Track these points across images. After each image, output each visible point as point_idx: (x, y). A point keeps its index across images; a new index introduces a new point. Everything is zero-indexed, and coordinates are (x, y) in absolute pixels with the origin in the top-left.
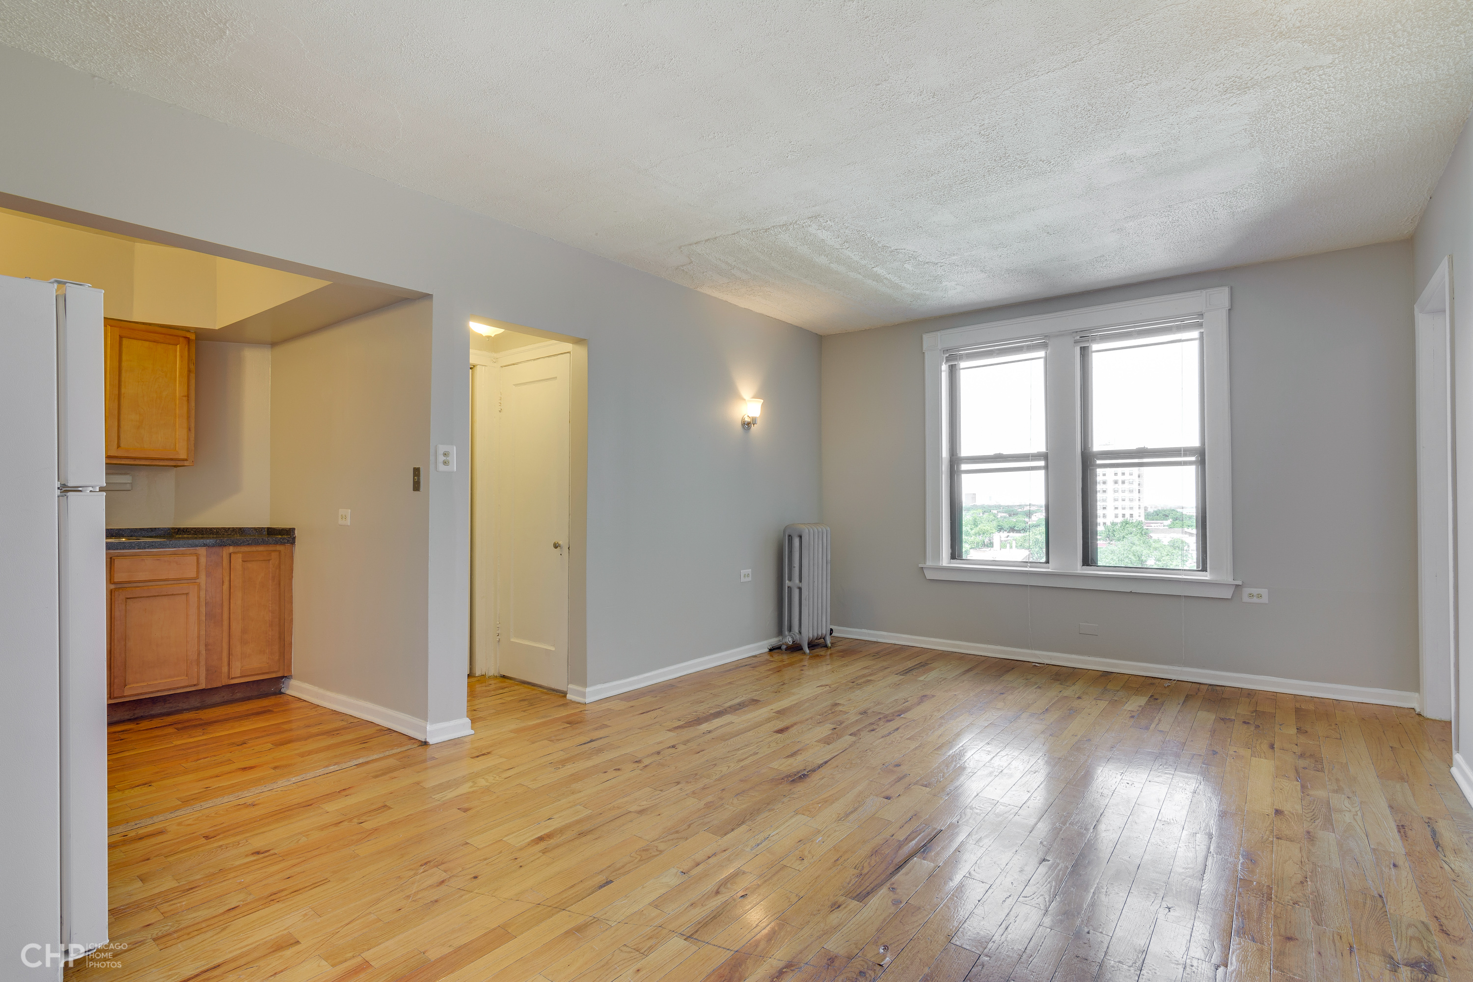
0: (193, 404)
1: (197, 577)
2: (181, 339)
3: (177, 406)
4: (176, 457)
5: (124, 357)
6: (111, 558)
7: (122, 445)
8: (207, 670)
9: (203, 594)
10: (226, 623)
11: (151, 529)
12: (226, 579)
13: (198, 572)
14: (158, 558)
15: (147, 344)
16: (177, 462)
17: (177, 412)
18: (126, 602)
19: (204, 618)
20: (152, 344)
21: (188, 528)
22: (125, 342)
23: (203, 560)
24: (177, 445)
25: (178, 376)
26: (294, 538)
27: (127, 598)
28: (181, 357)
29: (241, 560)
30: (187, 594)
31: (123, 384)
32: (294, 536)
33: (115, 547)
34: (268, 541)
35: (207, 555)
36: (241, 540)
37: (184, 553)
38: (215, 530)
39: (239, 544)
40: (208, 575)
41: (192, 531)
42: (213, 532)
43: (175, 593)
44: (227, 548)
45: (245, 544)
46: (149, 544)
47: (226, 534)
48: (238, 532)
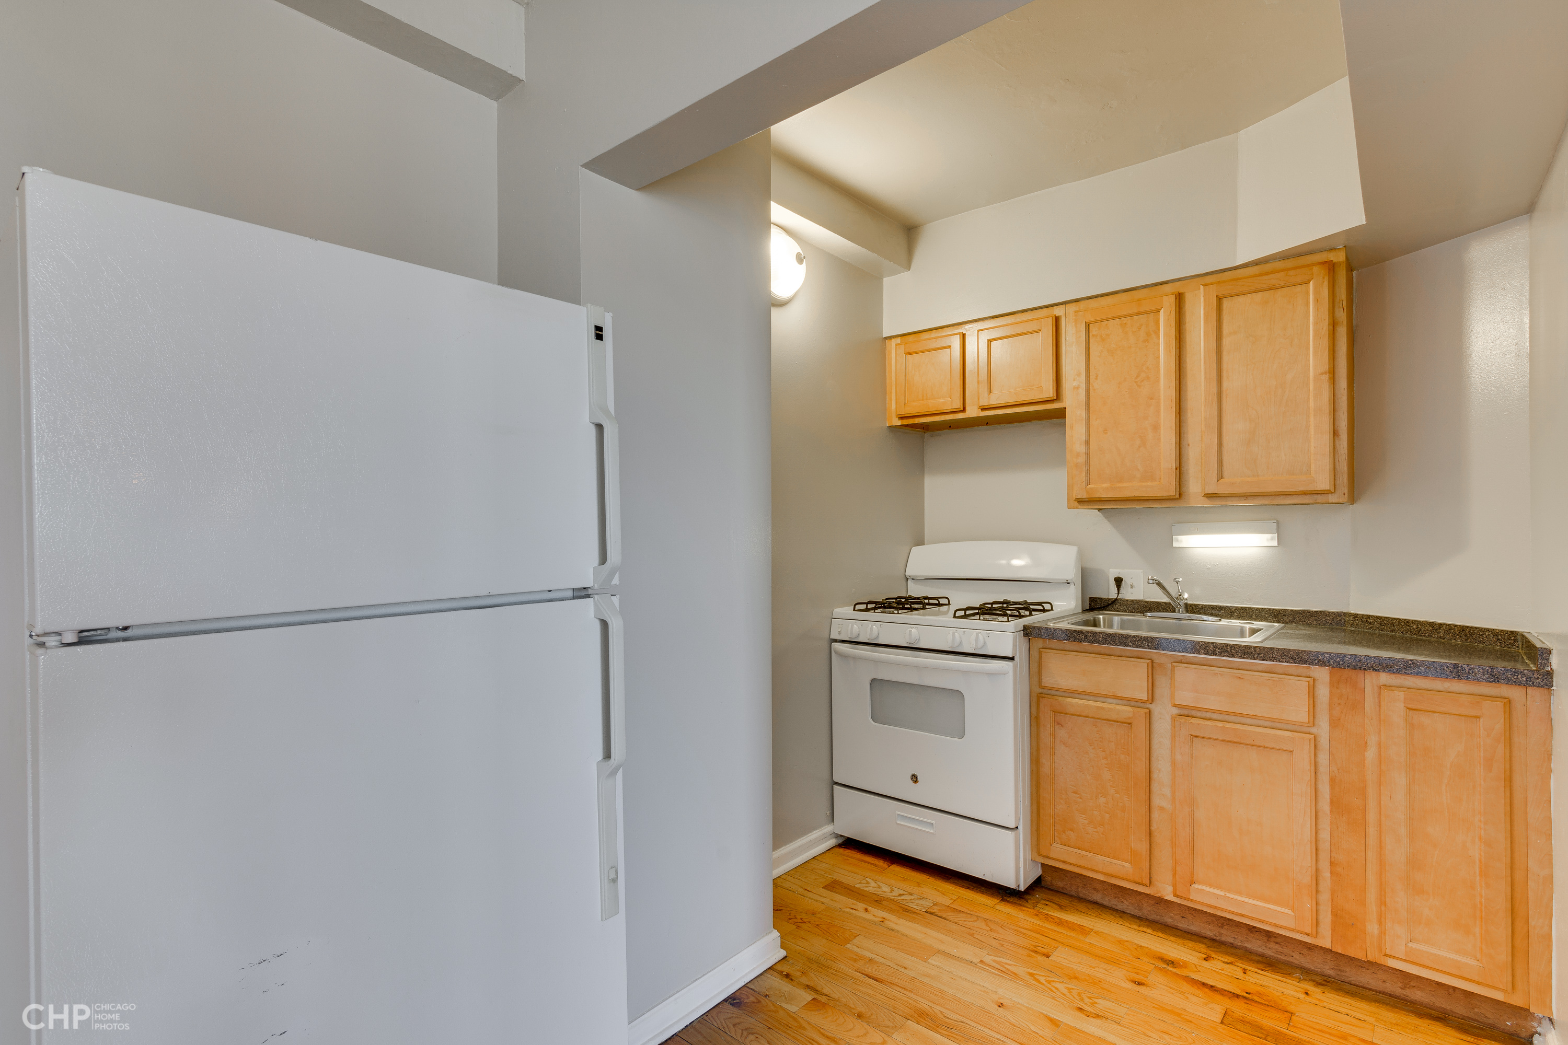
0: (1343, 384)
1: (1312, 724)
2: (1315, 269)
3: (1312, 394)
4: (1311, 488)
5: (1226, 330)
6: (1171, 663)
8: (1335, 914)
9: (1323, 758)
11: (1309, 612)
12: (1373, 738)
13: (1312, 713)
15: (1258, 297)
16: (1316, 496)
17: (1312, 404)
18: (1192, 742)
19: (1326, 808)
20: (1266, 294)
22: (1226, 304)
23: (1323, 692)
24: (1313, 466)
25: (1312, 339)
26: (1549, 675)
27: (1193, 736)
28: (1317, 301)
30: (1291, 752)
31: (1224, 374)
32: (1548, 669)
33: (1171, 646)
34: (1471, 672)
35: (1330, 684)
36: (1399, 662)
37: (1286, 673)
38: (1414, 627)
39: (1393, 670)
40: (1334, 723)
41: (1376, 623)
42: (1412, 628)
43: (1267, 745)
44: (1374, 673)
45: (1409, 672)
46: (1222, 649)
47: (1433, 636)
48: (1457, 637)
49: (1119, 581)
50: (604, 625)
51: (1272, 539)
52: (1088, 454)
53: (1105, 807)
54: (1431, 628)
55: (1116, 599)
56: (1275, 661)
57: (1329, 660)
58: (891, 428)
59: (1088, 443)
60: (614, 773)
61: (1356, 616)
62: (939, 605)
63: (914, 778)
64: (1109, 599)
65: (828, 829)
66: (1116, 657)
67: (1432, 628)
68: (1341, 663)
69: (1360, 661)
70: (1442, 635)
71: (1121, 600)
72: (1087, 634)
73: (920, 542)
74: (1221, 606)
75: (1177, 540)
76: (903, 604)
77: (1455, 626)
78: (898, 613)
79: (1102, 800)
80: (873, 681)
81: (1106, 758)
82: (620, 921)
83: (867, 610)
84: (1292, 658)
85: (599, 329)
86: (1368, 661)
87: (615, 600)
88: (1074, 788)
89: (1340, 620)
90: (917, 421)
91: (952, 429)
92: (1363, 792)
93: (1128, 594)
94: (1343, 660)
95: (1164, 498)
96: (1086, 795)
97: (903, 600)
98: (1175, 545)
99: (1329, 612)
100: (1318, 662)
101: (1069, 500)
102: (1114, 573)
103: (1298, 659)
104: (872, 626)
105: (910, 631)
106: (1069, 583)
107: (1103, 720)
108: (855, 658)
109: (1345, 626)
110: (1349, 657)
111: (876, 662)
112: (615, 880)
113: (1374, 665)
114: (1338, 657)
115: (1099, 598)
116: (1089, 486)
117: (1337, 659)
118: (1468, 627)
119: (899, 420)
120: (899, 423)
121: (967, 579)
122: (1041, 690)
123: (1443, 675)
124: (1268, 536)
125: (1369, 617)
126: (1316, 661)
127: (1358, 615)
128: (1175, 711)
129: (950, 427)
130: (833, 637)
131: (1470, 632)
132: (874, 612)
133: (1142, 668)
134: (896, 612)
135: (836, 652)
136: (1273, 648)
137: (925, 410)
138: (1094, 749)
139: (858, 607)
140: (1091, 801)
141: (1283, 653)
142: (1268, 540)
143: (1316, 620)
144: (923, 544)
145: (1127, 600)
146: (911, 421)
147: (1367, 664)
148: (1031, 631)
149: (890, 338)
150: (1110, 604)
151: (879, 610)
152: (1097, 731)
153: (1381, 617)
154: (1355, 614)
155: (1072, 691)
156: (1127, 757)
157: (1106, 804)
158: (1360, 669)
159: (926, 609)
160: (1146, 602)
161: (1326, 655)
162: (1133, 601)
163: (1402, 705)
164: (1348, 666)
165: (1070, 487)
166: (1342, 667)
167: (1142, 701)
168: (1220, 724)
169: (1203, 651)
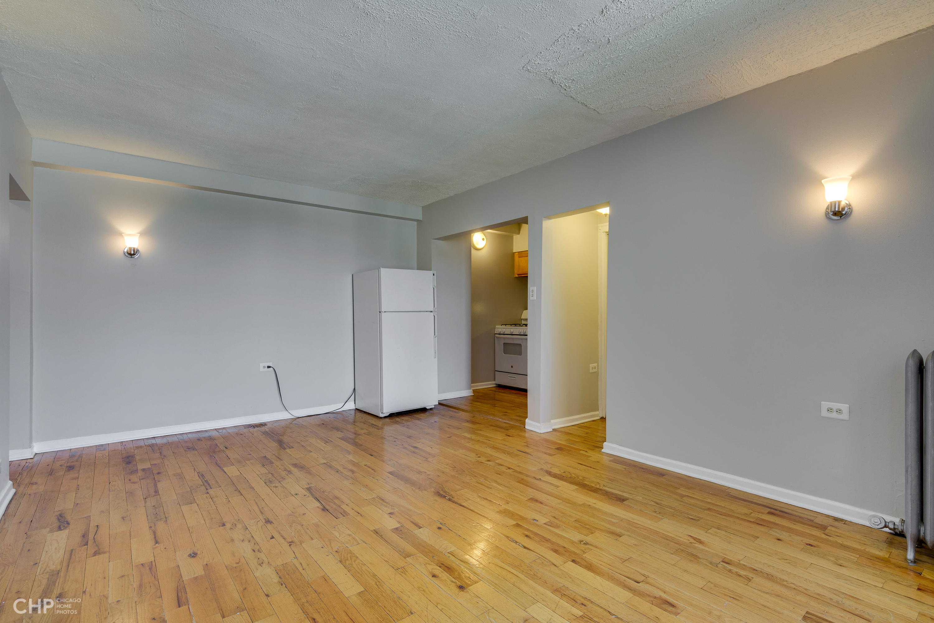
50: (434, 316)
58: (516, 277)
60: (436, 337)
63: (512, 367)
65: (494, 382)
73: (526, 309)
80: (504, 343)
82: (436, 359)
85: (434, 274)
87: (436, 313)
90: (523, 276)
104: (504, 330)
105: (511, 330)
108: (500, 338)
111: (504, 338)
112: (436, 353)
119: (517, 275)
130: (495, 333)
135: (496, 337)
137: (523, 273)
139: (502, 325)
146: (520, 276)
149: (515, 252)
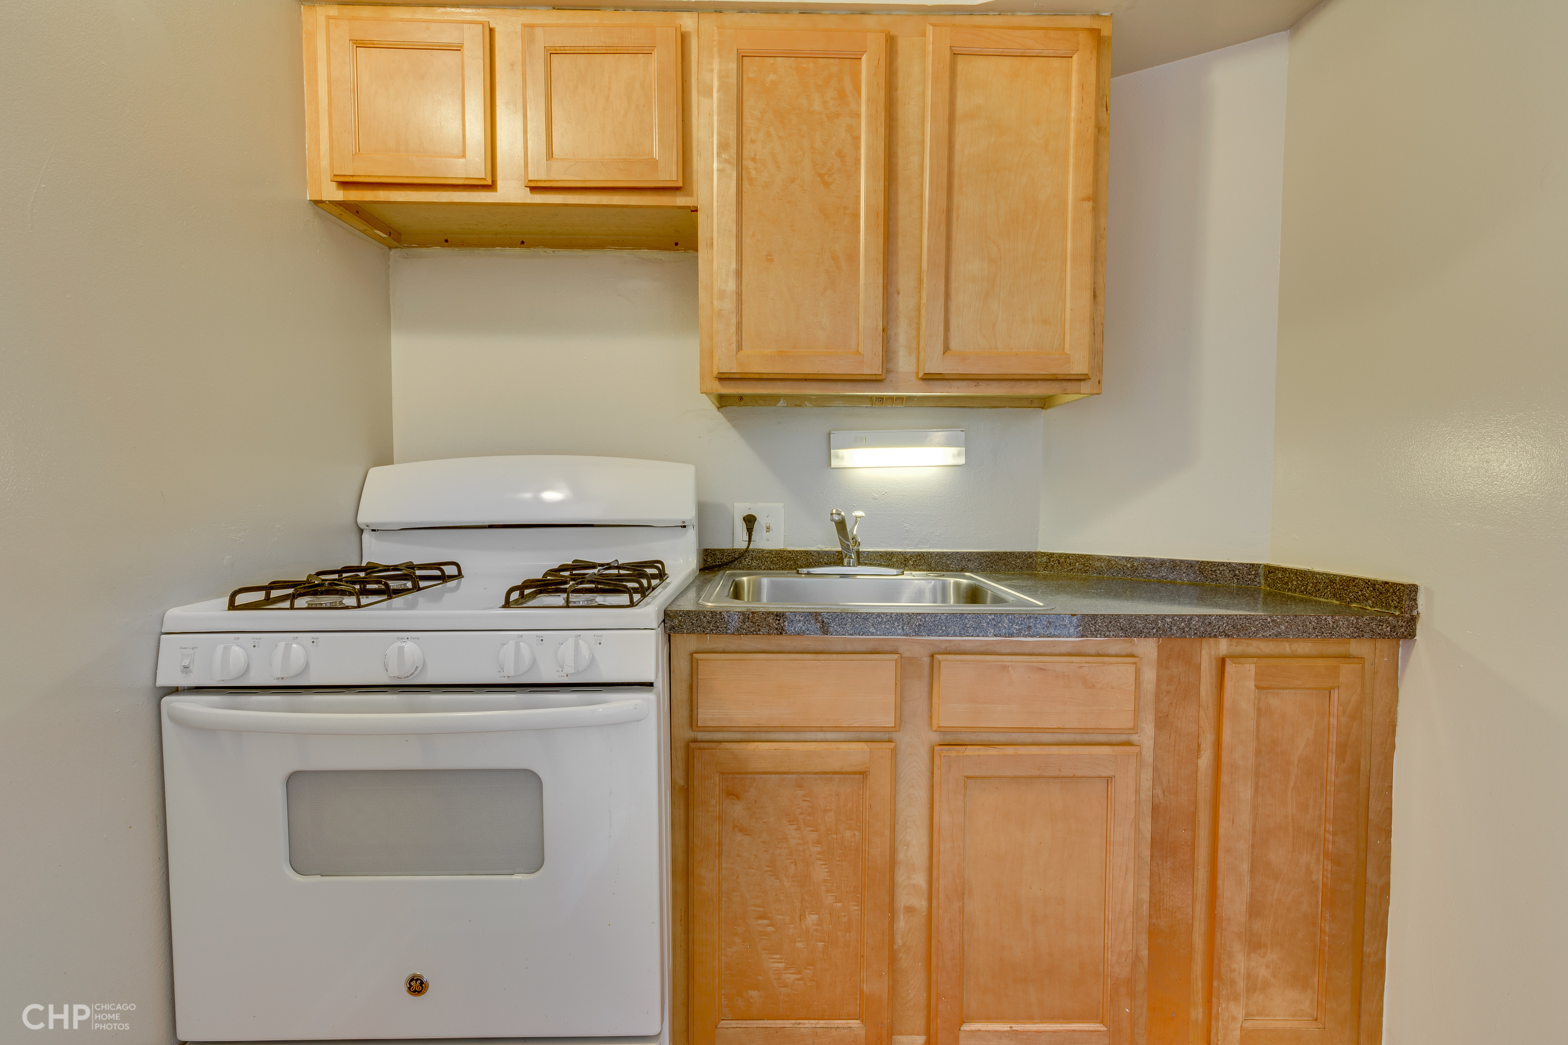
1: (1135, 729)
2: (1082, 36)
3: (1069, 227)
4: (1065, 370)
6: (932, 656)
7: (954, 345)
8: (1152, 1010)
9: (1147, 779)
10: (1202, 873)
11: (997, 554)
12: (1207, 741)
13: (1137, 711)
14: (1041, 665)
15: (1004, 64)
16: (1066, 384)
18: (965, 788)
19: (1148, 853)
21: (1067, 556)
22: (963, 65)
23: (1150, 675)
24: (1067, 339)
25: (1072, 144)
26: (1413, 620)
27: (968, 777)
28: (1078, 86)
29: (1251, 684)
30: (1109, 780)
32: (1415, 613)
33: (942, 627)
34: (1335, 626)
35: (1158, 663)
36: (1256, 620)
37: (1100, 652)
38: (1129, 565)
39: (1249, 633)
40: (1161, 722)
41: (1077, 564)
42: (1125, 568)
43: (1079, 774)
44: (1212, 640)
45: (1267, 634)
46: (1022, 624)
47: (1153, 576)
48: (1184, 575)
49: (750, 521)
51: (959, 454)
52: (739, 294)
53: (816, 930)
54: (1150, 566)
55: (747, 550)
56: (1099, 636)
57: (1171, 626)
58: (320, 199)
59: (739, 274)
61: (1051, 555)
62: (444, 578)
64: (734, 551)
66: (839, 655)
67: (1152, 565)
68: (1187, 629)
69: (1210, 623)
70: (1164, 574)
71: (753, 551)
72: (792, 618)
73: (385, 458)
74: (892, 553)
75: (837, 457)
76: (363, 582)
77: (1182, 561)
78: (359, 606)
79: (812, 919)
80: (295, 776)
81: (818, 842)
83: (267, 603)
84: (1122, 629)
86: (1220, 623)
88: (761, 909)
89: (1031, 563)
90: (382, 195)
91: (450, 246)
92: (1192, 819)
93: (764, 541)
94: (1188, 625)
95: (864, 378)
96: (781, 917)
97: (362, 574)
98: (835, 463)
99: (1019, 553)
100: (1157, 631)
101: (702, 377)
102: (740, 509)
103: (1130, 629)
104: (288, 647)
105: (401, 649)
106: (684, 527)
107: (816, 773)
108: (238, 728)
109: (1036, 570)
110: (1197, 619)
111: (301, 734)
113: (1227, 629)
114: (1183, 621)
115: (719, 550)
116: (741, 353)
117: (1180, 624)
118: (1198, 561)
119: (338, 189)
120: (339, 195)
121: (491, 527)
122: (692, 735)
123: (1305, 635)
124: (954, 450)
125: (1069, 557)
126: (1155, 630)
127: (1054, 554)
128: (935, 738)
129: (446, 241)
130: (163, 681)
131: (1200, 568)
132: (292, 608)
133: (886, 668)
134: (350, 601)
136: (1097, 615)
138: (798, 829)
139: (241, 599)
140: (792, 926)
141: (1110, 622)
142: (954, 456)
143: (1005, 564)
144: (392, 463)
145: (763, 551)
146: (360, 196)
147: (1219, 628)
148: (680, 621)
150: (736, 559)
151: (301, 602)
152: (804, 796)
153: (1085, 556)
154: (1051, 554)
155: (758, 729)
156: (857, 833)
157: (817, 925)
158: (1210, 637)
159: (420, 589)
160: (790, 552)
161: (1168, 620)
162: (770, 552)
163: (1253, 683)
164: (1195, 634)
165: (707, 354)
166: (1188, 636)
167: (885, 730)
168: (1010, 750)
169: (992, 631)
